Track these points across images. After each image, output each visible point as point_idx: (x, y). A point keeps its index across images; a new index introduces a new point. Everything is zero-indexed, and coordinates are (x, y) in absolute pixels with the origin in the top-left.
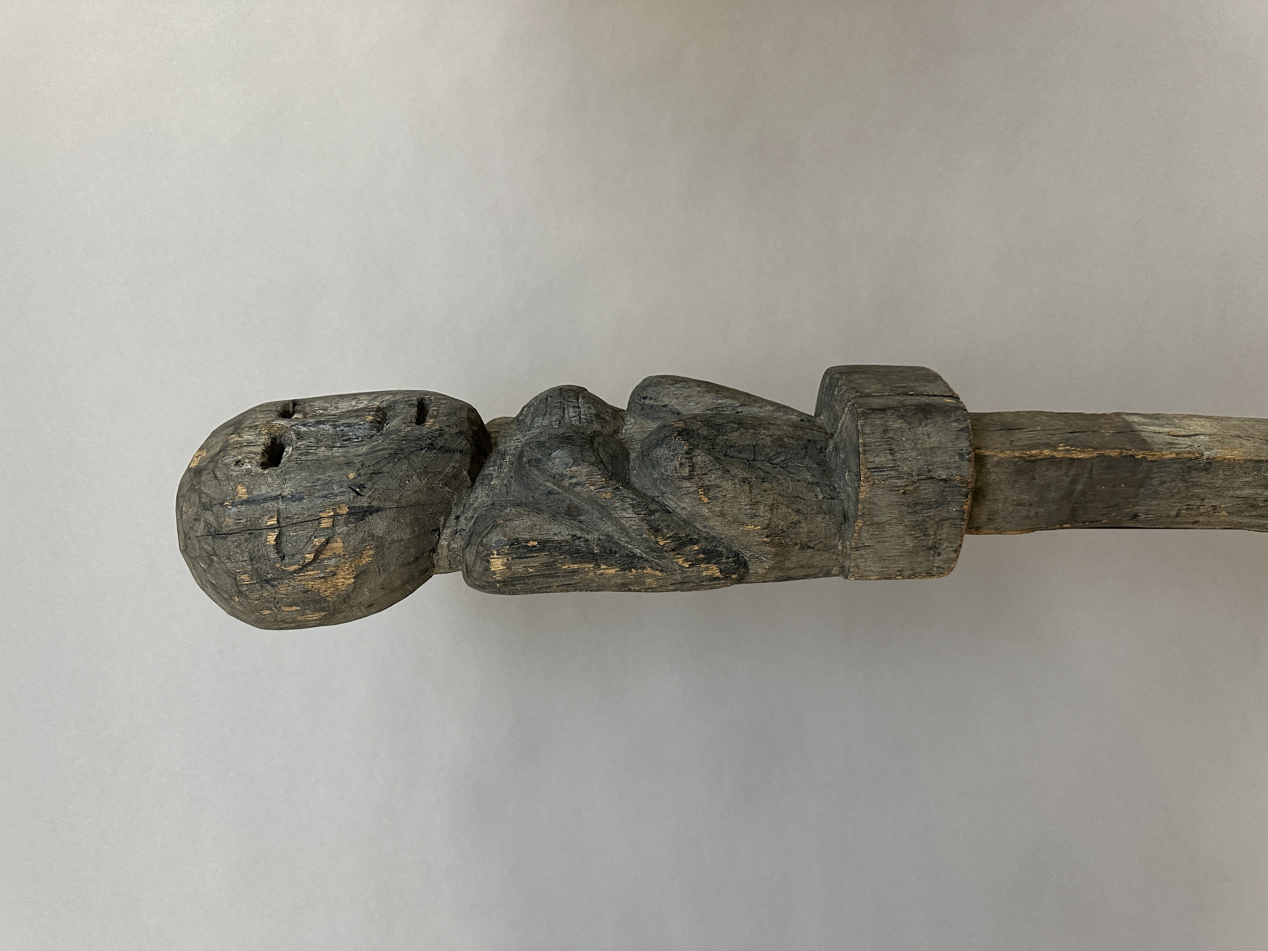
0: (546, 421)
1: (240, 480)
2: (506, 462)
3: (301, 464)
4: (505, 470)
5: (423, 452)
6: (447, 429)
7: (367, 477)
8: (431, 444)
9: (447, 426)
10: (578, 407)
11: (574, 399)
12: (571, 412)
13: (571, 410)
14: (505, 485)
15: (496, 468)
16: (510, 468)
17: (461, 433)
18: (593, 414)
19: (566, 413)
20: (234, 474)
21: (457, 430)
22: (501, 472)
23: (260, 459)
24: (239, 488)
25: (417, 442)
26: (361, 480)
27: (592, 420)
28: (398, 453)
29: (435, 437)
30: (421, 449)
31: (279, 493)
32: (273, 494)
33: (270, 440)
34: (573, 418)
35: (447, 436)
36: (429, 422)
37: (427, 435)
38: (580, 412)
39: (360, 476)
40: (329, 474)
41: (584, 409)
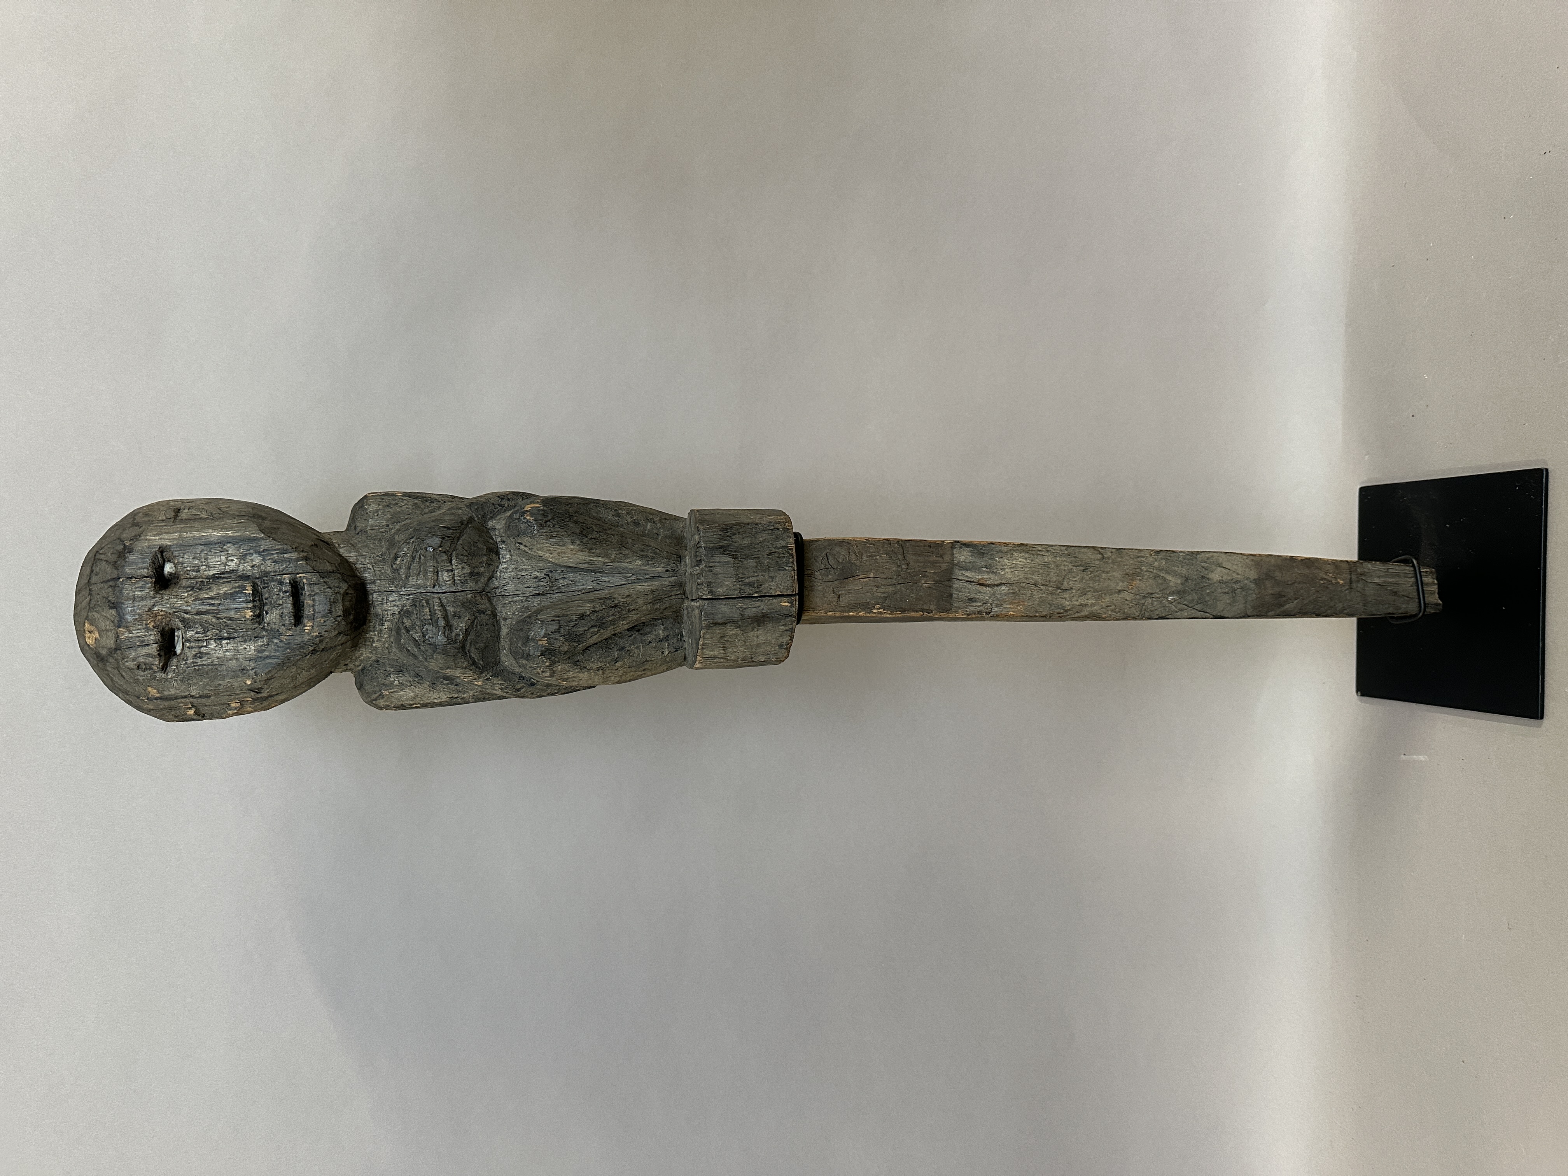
0: (421, 581)
1: (148, 684)
2: (385, 628)
3: (200, 670)
4: (385, 636)
5: (308, 657)
6: (326, 634)
7: (262, 683)
8: (314, 650)
9: (325, 631)
10: (452, 570)
11: (447, 563)
12: (445, 576)
13: (445, 574)
14: (387, 648)
15: (376, 633)
16: (389, 634)
17: (339, 633)
18: (467, 573)
19: (440, 575)
20: (141, 678)
21: (336, 632)
22: (381, 636)
23: (159, 664)
24: (150, 689)
25: (300, 650)
26: (258, 685)
27: (466, 580)
28: (285, 662)
29: (316, 644)
30: (306, 656)
31: (188, 693)
32: (183, 694)
33: (159, 634)
34: (447, 582)
35: (328, 640)
36: (308, 625)
37: (309, 643)
38: (454, 574)
39: (256, 682)
40: (229, 681)
41: (458, 571)
